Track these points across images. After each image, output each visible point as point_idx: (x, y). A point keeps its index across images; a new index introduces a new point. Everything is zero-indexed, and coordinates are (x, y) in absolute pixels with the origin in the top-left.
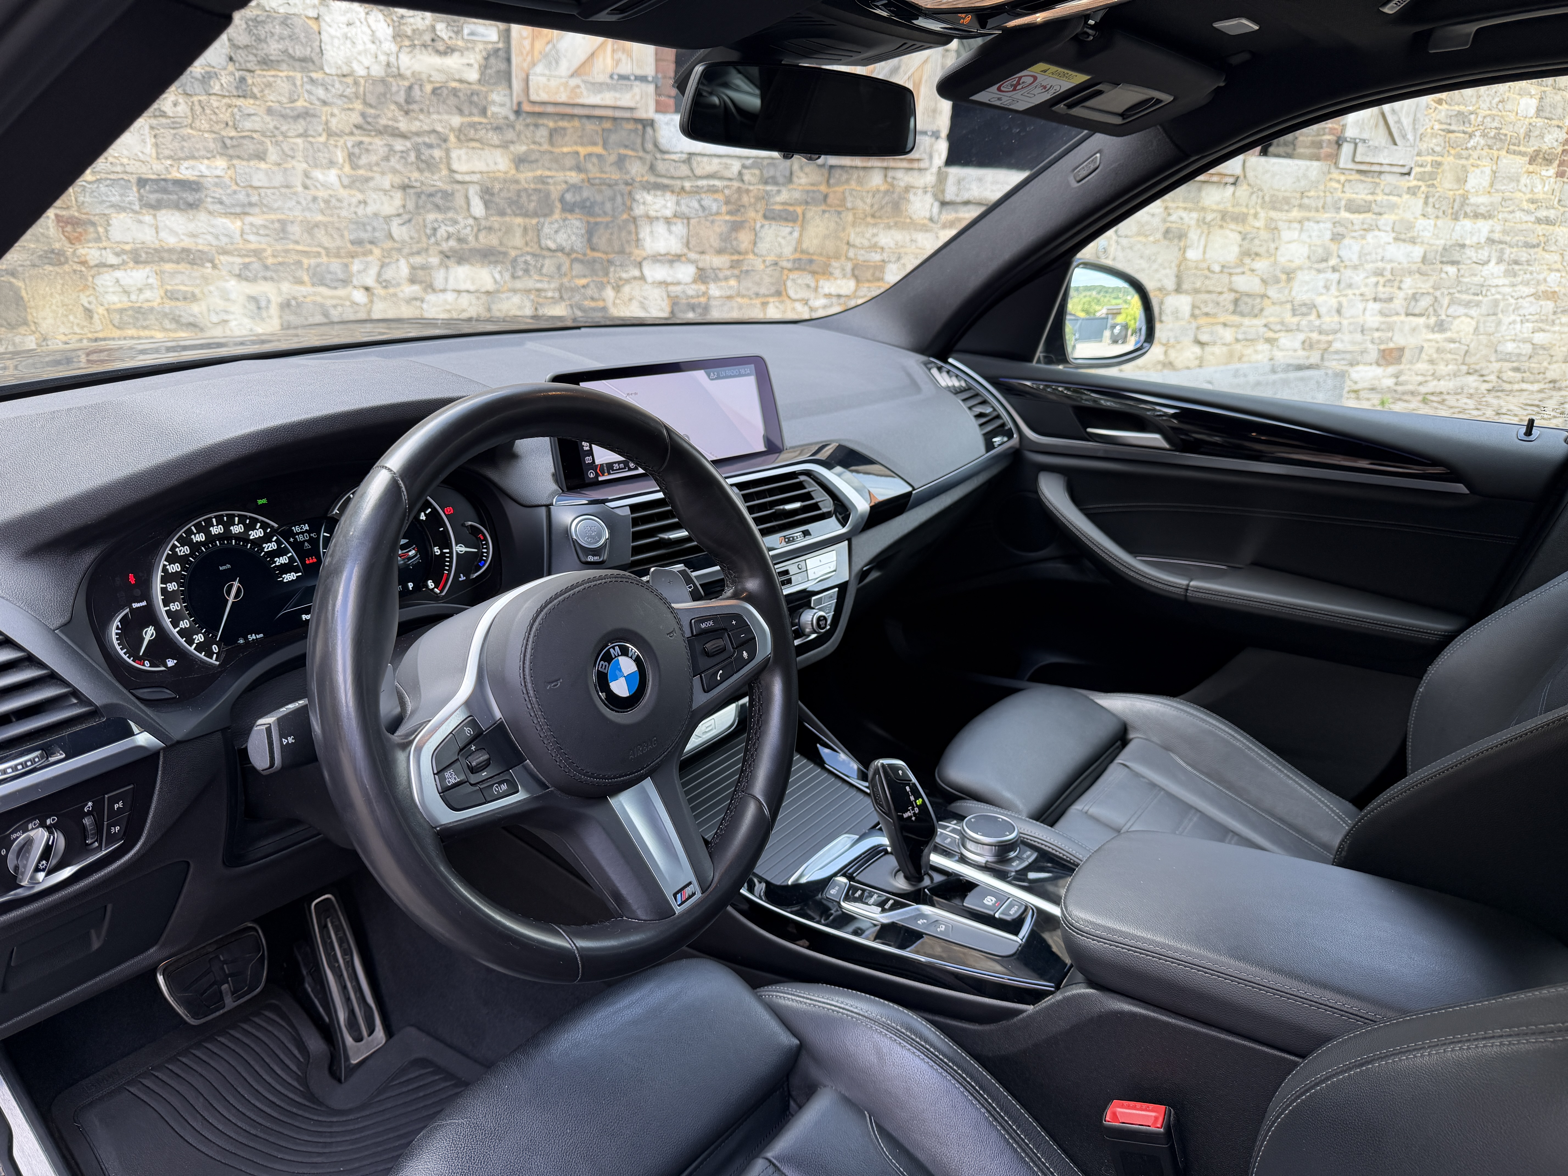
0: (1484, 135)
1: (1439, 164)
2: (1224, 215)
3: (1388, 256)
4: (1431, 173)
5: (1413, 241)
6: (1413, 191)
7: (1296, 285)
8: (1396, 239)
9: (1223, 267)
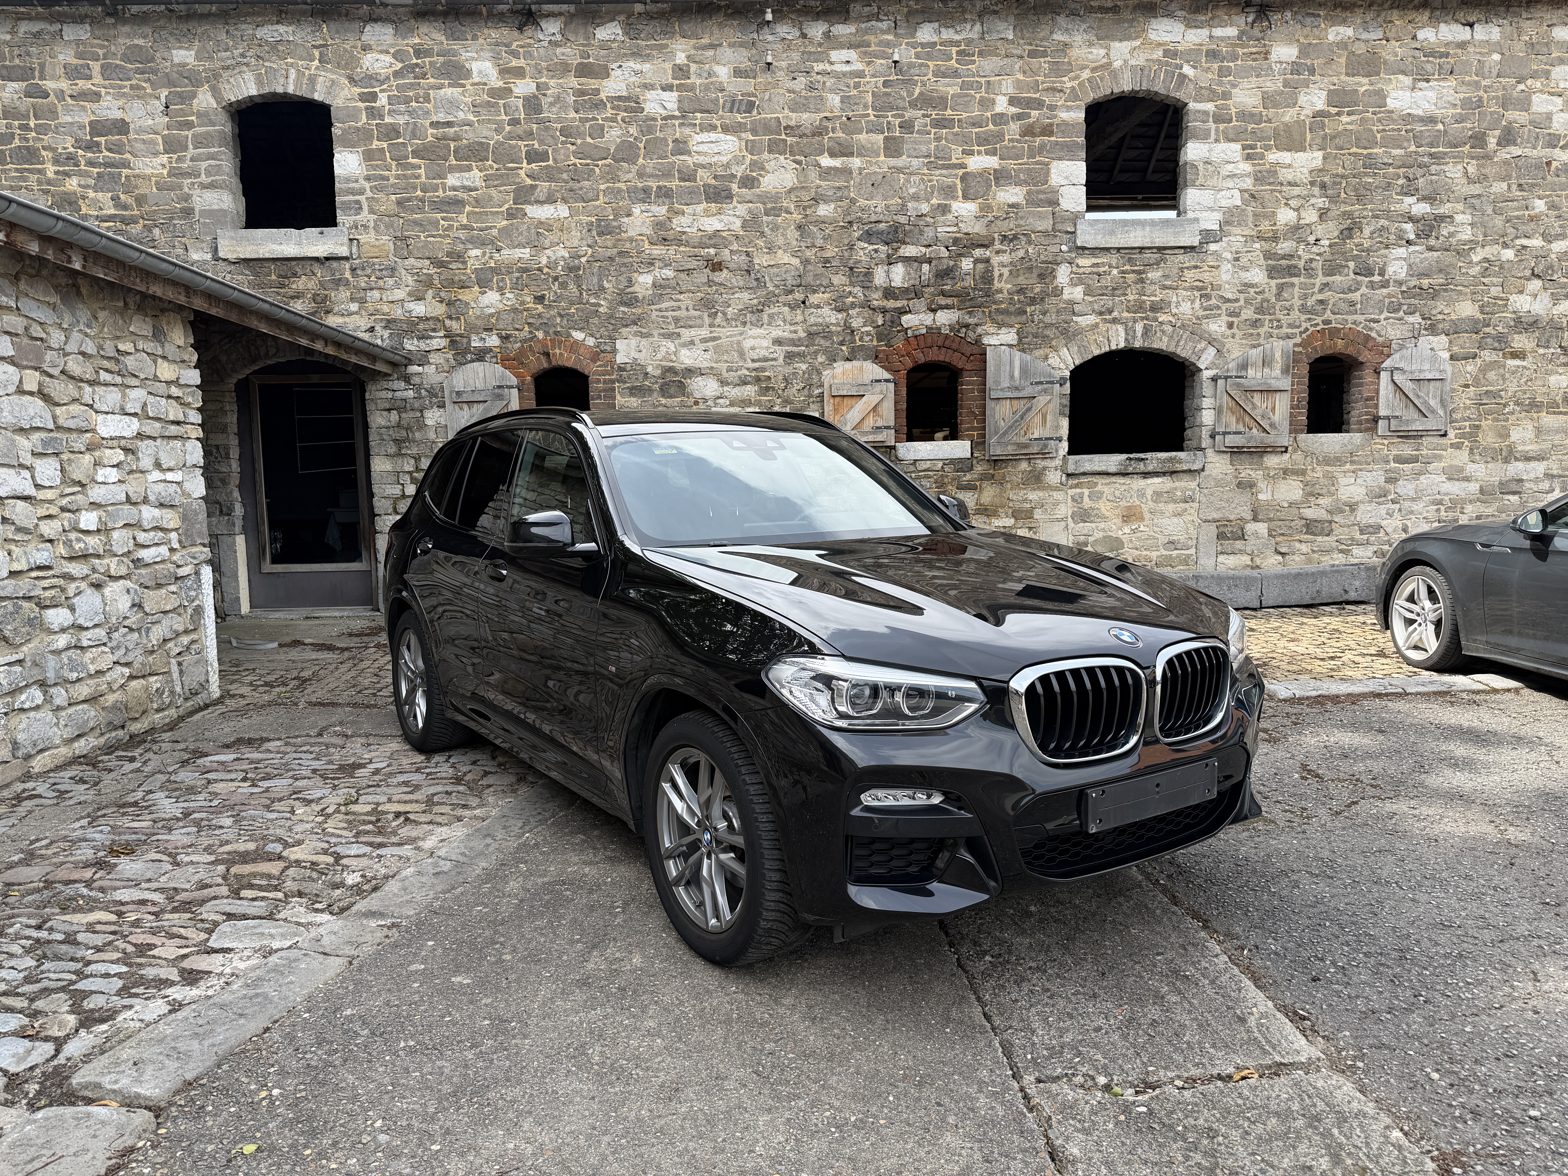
0: (1517, 403)
1: (1478, 427)
2: (1285, 472)
3: (1442, 490)
4: (1470, 433)
5: (1467, 479)
6: (1457, 446)
7: (1359, 514)
8: (1450, 479)
9: (1291, 504)
